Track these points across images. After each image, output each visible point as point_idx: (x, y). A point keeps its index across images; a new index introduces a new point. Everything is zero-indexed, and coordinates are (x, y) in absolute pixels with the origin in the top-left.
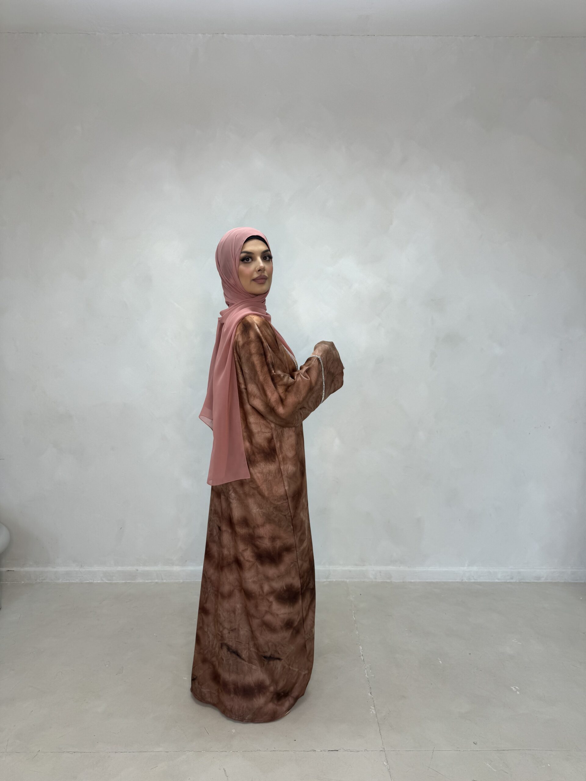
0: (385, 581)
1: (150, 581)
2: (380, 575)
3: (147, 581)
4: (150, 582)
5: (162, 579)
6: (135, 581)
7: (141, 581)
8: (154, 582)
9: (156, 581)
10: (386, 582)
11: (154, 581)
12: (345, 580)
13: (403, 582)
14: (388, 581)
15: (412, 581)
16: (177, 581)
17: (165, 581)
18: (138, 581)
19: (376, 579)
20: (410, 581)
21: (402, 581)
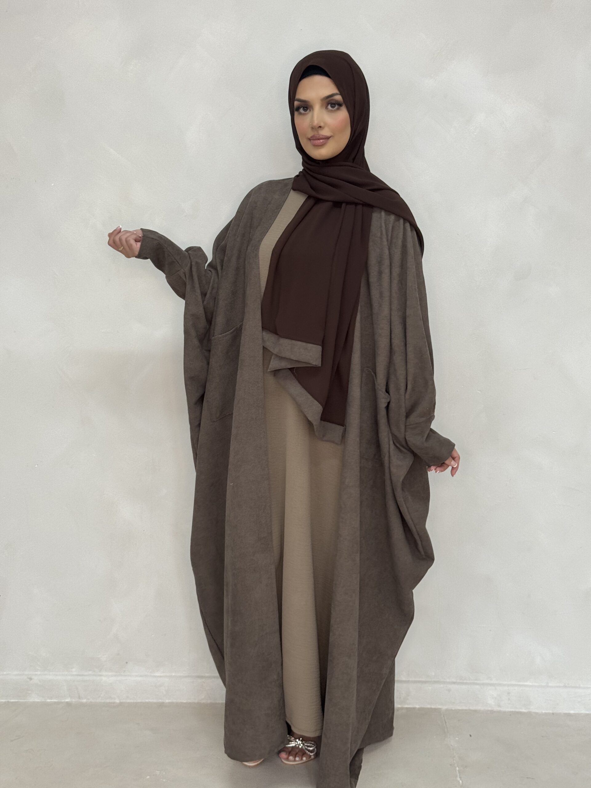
0: (517, 710)
1: (55, 700)
2: (509, 699)
3: (49, 701)
4: (55, 703)
5: (79, 698)
6: (25, 701)
7: (37, 700)
8: (62, 703)
9: (67, 700)
10: (520, 713)
11: (63, 701)
12: (440, 707)
13: (553, 714)
14: (524, 710)
15: (572, 712)
16: (108, 701)
17: (84, 701)
18: (31, 700)
19: (499, 706)
20: (566, 712)
21: (551, 712)
